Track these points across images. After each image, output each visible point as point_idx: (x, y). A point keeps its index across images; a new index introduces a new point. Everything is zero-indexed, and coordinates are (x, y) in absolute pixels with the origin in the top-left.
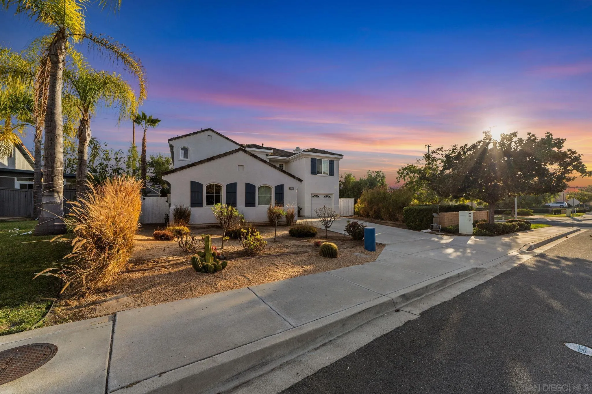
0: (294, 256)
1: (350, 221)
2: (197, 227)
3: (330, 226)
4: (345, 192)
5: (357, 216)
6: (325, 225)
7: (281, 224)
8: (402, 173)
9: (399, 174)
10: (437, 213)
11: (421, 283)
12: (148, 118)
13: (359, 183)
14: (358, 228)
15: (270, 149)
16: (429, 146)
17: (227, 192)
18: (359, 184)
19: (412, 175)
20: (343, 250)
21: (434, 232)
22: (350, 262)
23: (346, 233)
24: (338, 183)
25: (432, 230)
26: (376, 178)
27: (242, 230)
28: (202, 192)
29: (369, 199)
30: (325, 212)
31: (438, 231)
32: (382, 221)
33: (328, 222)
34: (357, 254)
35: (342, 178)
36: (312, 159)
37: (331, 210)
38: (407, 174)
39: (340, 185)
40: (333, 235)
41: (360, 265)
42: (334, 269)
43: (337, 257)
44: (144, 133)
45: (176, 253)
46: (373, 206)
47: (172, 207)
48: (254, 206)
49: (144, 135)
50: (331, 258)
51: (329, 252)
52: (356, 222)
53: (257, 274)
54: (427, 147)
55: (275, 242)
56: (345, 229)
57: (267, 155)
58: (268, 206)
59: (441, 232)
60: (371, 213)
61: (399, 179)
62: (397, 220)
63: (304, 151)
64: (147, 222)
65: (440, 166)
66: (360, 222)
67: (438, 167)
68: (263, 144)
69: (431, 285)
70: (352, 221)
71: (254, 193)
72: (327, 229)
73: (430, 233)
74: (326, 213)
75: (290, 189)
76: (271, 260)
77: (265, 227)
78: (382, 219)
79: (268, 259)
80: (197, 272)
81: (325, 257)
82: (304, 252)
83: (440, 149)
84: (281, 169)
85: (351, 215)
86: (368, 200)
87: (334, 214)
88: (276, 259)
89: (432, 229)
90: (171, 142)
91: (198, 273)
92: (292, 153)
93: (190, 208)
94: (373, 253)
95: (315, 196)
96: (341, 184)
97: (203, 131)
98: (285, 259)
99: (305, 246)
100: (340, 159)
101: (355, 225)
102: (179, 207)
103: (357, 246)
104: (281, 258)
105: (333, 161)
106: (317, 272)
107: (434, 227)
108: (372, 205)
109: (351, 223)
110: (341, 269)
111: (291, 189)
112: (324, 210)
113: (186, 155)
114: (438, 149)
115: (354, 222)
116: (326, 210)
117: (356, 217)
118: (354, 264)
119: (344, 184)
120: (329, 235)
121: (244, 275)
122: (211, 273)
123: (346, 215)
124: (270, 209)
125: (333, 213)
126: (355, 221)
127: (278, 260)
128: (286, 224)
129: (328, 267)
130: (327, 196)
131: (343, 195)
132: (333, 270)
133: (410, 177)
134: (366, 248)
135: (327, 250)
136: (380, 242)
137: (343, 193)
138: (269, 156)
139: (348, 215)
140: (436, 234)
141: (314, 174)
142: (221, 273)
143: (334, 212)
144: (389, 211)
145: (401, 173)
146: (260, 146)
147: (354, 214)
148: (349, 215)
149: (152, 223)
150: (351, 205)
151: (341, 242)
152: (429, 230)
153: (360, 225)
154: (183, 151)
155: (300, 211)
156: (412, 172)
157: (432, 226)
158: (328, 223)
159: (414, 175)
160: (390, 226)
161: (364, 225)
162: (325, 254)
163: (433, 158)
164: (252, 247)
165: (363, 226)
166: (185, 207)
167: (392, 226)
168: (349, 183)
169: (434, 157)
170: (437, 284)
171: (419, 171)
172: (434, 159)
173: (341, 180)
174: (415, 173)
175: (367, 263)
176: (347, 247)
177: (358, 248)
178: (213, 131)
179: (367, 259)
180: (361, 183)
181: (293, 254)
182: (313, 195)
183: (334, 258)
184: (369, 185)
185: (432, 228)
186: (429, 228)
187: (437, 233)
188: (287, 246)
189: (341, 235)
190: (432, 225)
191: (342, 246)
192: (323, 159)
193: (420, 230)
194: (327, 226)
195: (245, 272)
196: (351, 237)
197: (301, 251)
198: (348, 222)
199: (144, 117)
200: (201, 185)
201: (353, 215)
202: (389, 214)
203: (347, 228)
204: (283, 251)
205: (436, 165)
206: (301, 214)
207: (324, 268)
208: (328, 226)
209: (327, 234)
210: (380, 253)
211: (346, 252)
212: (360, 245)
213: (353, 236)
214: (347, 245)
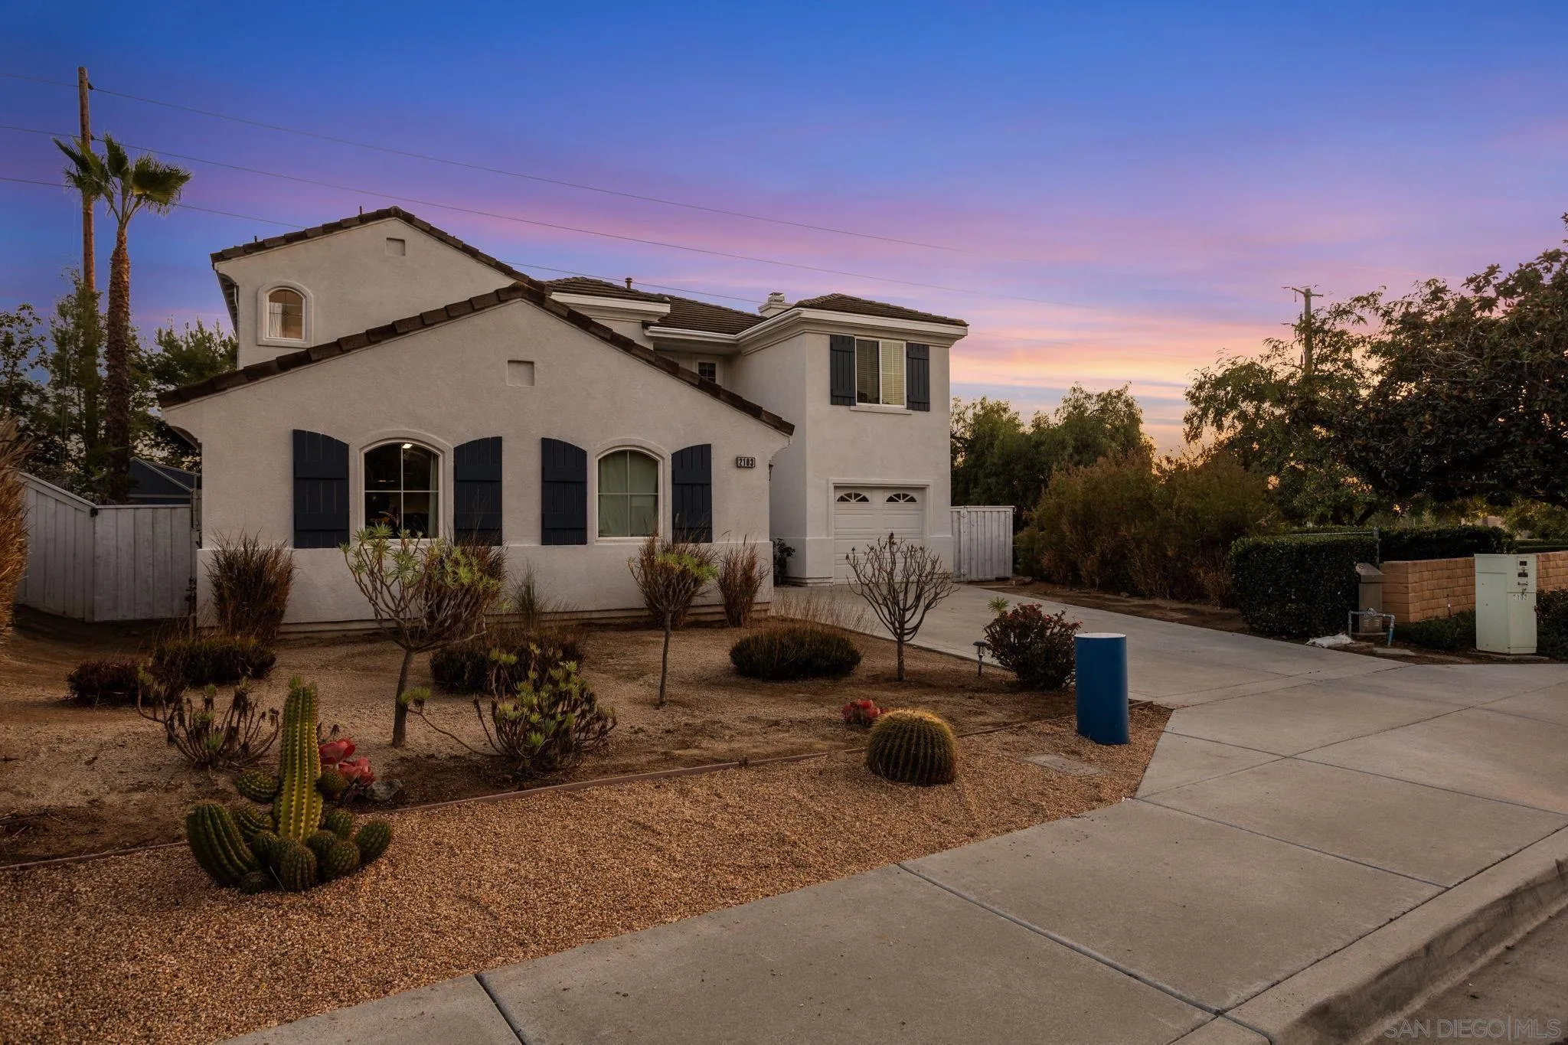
0: (747, 776)
1: (1004, 605)
2: (324, 635)
3: (916, 628)
4: (976, 479)
5: (1028, 579)
6: (893, 624)
7: (703, 618)
8: (1210, 399)
9: (1196, 404)
10: (1373, 563)
11: (1390, 927)
12: (131, 165)
13: (1032, 443)
14: (1041, 634)
15: (659, 299)
16: (1308, 291)
17: (456, 480)
18: (1033, 447)
19: (1248, 407)
20: (976, 738)
21: (1363, 644)
22: (1015, 802)
23: (988, 658)
24: (948, 441)
25: (1354, 637)
26: (1102, 421)
27: (495, 654)
28: (344, 479)
29: (1078, 506)
30: (894, 562)
31: (1381, 642)
32: (1136, 601)
33: (905, 610)
34: (1042, 759)
35: (961, 423)
36: (834, 339)
37: (919, 554)
38: (1232, 404)
39: (954, 452)
40: (931, 666)
41: (1067, 823)
42: (943, 846)
43: (950, 781)
44: (120, 234)
45: (145, 778)
46: (1096, 535)
47: (208, 549)
48: (583, 541)
49: (121, 243)
50: (924, 786)
51: (916, 755)
52: (1032, 607)
53: (543, 886)
54: (1302, 299)
55: (662, 704)
56: (983, 637)
57: (645, 325)
58: (641, 542)
59: (1394, 645)
60: (1088, 565)
61: (1196, 421)
62: (1199, 595)
63: (800, 305)
64: (108, 618)
65: (1370, 367)
66: (1049, 608)
67: (1359, 373)
68: (629, 281)
69: (1448, 935)
70: (1014, 602)
71: (583, 483)
72: (901, 642)
73: (1345, 648)
74: (900, 566)
75: (739, 467)
76: (631, 800)
77: (628, 635)
78: (1135, 593)
79: (614, 796)
80: (222, 885)
81: (894, 778)
82: (792, 756)
83: (1367, 299)
84: (705, 383)
85: (1002, 574)
86: (1074, 511)
87: (932, 573)
88: (657, 797)
89: (1355, 632)
90: (224, 267)
91: (224, 892)
92: (754, 316)
93: (289, 549)
94: (1120, 753)
95: (852, 494)
96: (957, 445)
97: (364, 219)
98: (699, 792)
99: (804, 724)
100: (953, 338)
101: (1025, 623)
102: (236, 547)
103: (1038, 718)
104: (683, 793)
105: (925, 348)
106: (854, 867)
107: (1365, 623)
108: (1090, 533)
109: (1009, 610)
110: (972, 847)
111: (745, 463)
112: (887, 555)
113: (291, 320)
114: (1358, 300)
115: (1023, 608)
116: (898, 555)
117: (1025, 584)
118: (1037, 813)
119: (970, 446)
120: (910, 664)
121: (477, 893)
122: (297, 891)
123: (981, 577)
124: (650, 552)
125: (928, 568)
126: (1027, 601)
127: (662, 803)
128: (723, 617)
129: (910, 839)
130: (901, 495)
131: (966, 491)
132: (937, 855)
133: (1242, 416)
134: (1084, 731)
135: (905, 744)
136: (1144, 699)
137: (967, 483)
138: (652, 328)
139: (989, 577)
140: (1374, 654)
141: (843, 404)
142: (353, 888)
143: (934, 563)
144: (1165, 556)
145: (1205, 400)
146: (617, 288)
147: (1015, 570)
148: (994, 577)
149: (130, 617)
150: (1002, 534)
151: (969, 702)
152: (1344, 639)
153: (1050, 620)
154: (278, 307)
155: (789, 559)
156: (1250, 397)
157: (1356, 619)
158: (908, 615)
159: (1258, 409)
160: (1172, 621)
161: (1068, 619)
162: (896, 764)
163: (1336, 335)
164: (537, 739)
165: (1063, 626)
166: (262, 547)
167: (1181, 621)
168: (992, 445)
169: (1343, 333)
170: (1468, 933)
171: (1279, 392)
172: (1341, 343)
173: (959, 429)
174: (1262, 400)
175: (1101, 811)
176: (998, 726)
177: (1047, 728)
178: (409, 219)
179: (1097, 786)
180: (1038, 444)
181: (741, 765)
182: (842, 493)
183: (938, 783)
184: (1077, 450)
185: (1356, 628)
186: (1344, 629)
187: (1380, 650)
188: (714, 723)
189: (965, 668)
190: (1353, 616)
191: (973, 719)
192: (881, 341)
193: (1302, 637)
194: (902, 627)
195: (485, 875)
196: (1012, 676)
197: (781, 747)
198: (998, 606)
199: (118, 161)
200: (340, 450)
201: (1009, 573)
202: (1165, 567)
203: (992, 636)
204: (695, 752)
205: (1348, 364)
206: (794, 572)
207: (890, 841)
208: (907, 626)
209: (901, 663)
210: (1151, 751)
211: (994, 752)
212: (1054, 714)
213: (1018, 667)
214: (996, 716)
